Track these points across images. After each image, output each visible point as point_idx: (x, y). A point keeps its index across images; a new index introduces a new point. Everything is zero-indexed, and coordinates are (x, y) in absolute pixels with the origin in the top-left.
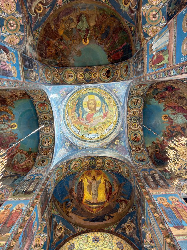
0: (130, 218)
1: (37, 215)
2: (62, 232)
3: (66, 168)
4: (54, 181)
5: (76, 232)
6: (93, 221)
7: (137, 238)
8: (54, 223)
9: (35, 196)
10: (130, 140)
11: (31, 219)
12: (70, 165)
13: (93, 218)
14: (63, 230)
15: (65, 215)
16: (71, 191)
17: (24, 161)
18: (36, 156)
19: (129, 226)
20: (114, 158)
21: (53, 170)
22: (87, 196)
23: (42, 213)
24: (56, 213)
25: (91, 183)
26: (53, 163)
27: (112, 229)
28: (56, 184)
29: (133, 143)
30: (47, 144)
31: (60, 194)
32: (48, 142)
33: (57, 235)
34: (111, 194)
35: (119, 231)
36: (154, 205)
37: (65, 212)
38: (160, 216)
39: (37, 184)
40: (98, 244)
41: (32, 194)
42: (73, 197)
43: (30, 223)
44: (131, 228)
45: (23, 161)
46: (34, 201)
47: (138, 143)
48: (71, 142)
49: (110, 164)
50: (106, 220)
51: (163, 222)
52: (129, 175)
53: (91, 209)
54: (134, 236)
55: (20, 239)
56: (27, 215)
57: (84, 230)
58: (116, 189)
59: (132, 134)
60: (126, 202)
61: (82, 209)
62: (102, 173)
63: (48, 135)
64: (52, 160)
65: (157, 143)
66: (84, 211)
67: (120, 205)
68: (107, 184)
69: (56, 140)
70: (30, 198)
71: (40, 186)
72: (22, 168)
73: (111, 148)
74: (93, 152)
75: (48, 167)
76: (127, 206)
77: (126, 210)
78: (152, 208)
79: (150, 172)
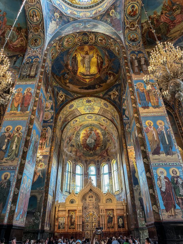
0: (115, 88)
1: (43, 94)
2: (63, 98)
3: (59, 45)
4: (51, 60)
5: (74, 97)
6: (86, 89)
7: (119, 102)
8: (56, 92)
9: (38, 79)
10: (126, 14)
11: (40, 99)
12: (63, 42)
13: (86, 86)
14: (64, 96)
15: (63, 86)
16: (67, 65)
17: (17, 39)
18: (27, 33)
19: (114, 94)
20: (106, 35)
21: (47, 50)
22: (81, 69)
23: (47, 91)
24: (57, 85)
25: (84, 58)
26: (46, 42)
27: (101, 95)
28: (52, 62)
29: (129, 18)
30: (35, 19)
31: (57, 69)
32: (36, 16)
33: (60, 100)
34: (102, 67)
35: (106, 97)
36: (133, 89)
37: (63, 83)
38: (135, 98)
39: (37, 68)
40: (90, 104)
41: (35, 78)
42: (69, 70)
43: (40, 102)
44: (115, 95)
45: (15, 39)
46: (38, 85)
47: (134, 19)
48: (61, 12)
49: (102, 41)
50: (96, 88)
51: (135, 103)
52: (119, 54)
53: (85, 80)
54: (117, 100)
55: (37, 113)
56: (37, 96)
57: (80, 95)
58: (106, 63)
59: (130, 6)
60: (114, 76)
61: (78, 80)
62: (94, 48)
63: (34, 7)
64: (44, 38)
65: (154, 18)
66: (79, 81)
67: (109, 78)
68: (99, 58)
69: (44, 13)
70: (34, 83)
71: (40, 70)
72: (17, 48)
73: (104, 20)
74: (85, 25)
75: (42, 47)
76: (114, 78)
77: (113, 82)
78: (131, 91)
79: (137, 55)
